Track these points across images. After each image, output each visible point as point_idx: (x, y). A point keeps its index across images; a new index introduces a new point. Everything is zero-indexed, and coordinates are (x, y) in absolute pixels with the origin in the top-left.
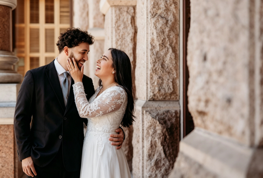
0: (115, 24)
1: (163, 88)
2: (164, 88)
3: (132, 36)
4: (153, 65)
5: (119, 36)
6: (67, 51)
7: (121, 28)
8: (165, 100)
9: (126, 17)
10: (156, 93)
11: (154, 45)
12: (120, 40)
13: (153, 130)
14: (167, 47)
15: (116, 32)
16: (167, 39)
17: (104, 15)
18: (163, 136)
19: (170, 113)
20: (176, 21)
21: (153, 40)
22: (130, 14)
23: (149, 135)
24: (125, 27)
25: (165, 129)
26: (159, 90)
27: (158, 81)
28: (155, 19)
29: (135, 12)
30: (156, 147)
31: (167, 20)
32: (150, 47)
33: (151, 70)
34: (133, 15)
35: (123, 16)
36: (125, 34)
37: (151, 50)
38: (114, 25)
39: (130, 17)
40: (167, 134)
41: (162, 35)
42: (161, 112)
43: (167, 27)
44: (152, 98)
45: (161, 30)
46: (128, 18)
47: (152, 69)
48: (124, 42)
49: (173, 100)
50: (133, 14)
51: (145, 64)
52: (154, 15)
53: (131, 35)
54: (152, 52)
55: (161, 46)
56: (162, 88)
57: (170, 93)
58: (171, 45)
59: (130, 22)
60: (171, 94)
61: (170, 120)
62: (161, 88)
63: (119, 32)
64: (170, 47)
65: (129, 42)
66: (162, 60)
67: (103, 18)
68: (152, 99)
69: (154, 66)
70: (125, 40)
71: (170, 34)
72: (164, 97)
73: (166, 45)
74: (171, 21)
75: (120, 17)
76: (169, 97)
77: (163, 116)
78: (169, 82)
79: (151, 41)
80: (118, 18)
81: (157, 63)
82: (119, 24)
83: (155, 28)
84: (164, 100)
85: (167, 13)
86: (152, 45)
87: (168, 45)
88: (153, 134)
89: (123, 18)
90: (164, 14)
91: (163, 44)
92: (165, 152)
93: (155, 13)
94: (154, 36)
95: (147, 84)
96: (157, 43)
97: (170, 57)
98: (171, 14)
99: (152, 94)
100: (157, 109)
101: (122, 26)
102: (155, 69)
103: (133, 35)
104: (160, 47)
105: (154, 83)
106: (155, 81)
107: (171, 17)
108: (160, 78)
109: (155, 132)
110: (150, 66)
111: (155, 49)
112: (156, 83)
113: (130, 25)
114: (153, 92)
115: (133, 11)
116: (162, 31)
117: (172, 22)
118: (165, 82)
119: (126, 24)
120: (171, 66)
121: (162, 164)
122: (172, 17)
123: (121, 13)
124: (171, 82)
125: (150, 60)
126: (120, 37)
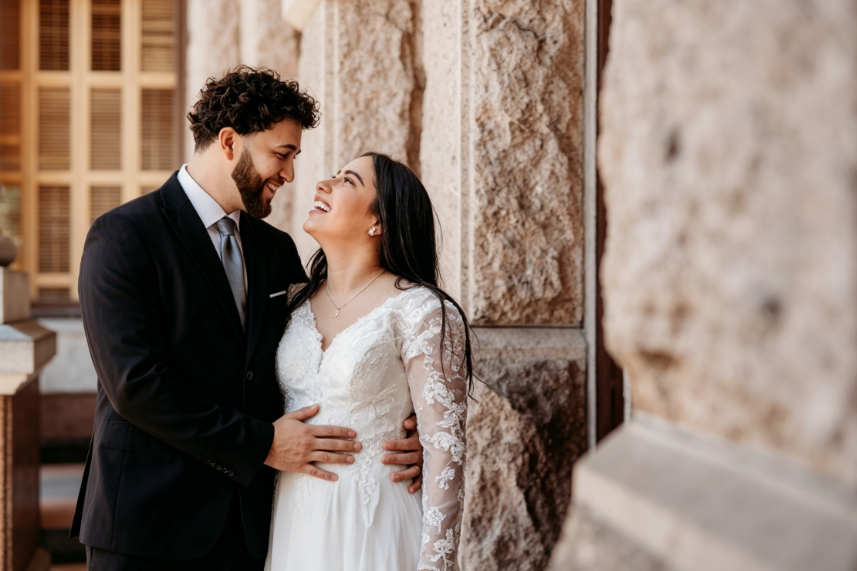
0: (342, 63)
1: (523, 280)
2: (527, 282)
3: (403, 104)
4: (485, 202)
5: (357, 104)
6: (229, 143)
7: (363, 76)
8: (530, 324)
9: (382, 36)
10: (499, 301)
11: (490, 125)
12: (358, 119)
13: (487, 433)
14: (542, 134)
15: (345, 90)
16: (540, 108)
17: (298, 36)
18: (527, 456)
19: (549, 370)
20: (574, 42)
21: (486, 109)
22: (396, 26)
23: (476, 448)
24: (380, 73)
25: (533, 430)
26: (511, 290)
27: (505, 256)
28: (496, 35)
29: (415, 18)
30: (498, 492)
31: (541, 38)
32: (475, 135)
33: (481, 218)
34: (407, 28)
35: (373, 30)
36: (378, 97)
37: (482, 144)
38: (337, 67)
39: (397, 36)
40: (539, 447)
41: (523, 92)
42: (516, 367)
43: (540, 62)
44: (483, 317)
45: (520, 74)
46: (388, 40)
47: (484, 214)
48: (373, 122)
49: (559, 324)
50: (410, 25)
51: (458, 195)
52: (490, 21)
53: (401, 98)
54: (484, 153)
55: (517, 133)
56: (519, 281)
57: (549, 300)
58: (553, 126)
59: (396, 53)
60: (553, 304)
61: (552, 394)
62: (516, 281)
63: (354, 91)
64: (552, 135)
65: (391, 126)
66: (520, 182)
67: (292, 44)
68: (482, 322)
69: (491, 202)
70: (379, 116)
71: (551, 87)
72: (529, 311)
73: (536, 128)
74: (555, 42)
75: (359, 38)
76: (546, 315)
77: (524, 383)
78: (548, 259)
79: (481, 110)
80: (353, 38)
81: (503, 194)
82: (357, 61)
83: (494, 66)
84: (526, 325)
85: (539, 12)
86: (482, 126)
87: (543, 127)
88: (489, 446)
89: (371, 38)
90: (531, 17)
91: (524, 121)
92: (531, 510)
93: (495, 15)
94: (491, 94)
95: (465, 267)
96: (502, 120)
97: (553, 173)
98: (558, 18)
99: (482, 304)
100: (504, 356)
101: (369, 69)
102: (496, 214)
103: (408, 99)
104: (513, 132)
105: (490, 264)
106: (493, 259)
107: (554, 29)
108: (512, 243)
109: (496, 438)
110: (475, 204)
111: (496, 141)
112: (496, 265)
113: (398, 65)
114: (487, 299)
115: (407, 14)
116: (522, 77)
117: (558, 46)
118: (532, 258)
119: (382, 62)
120: (555, 204)
121: (520, 552)
122: (561, 27)
123: (365, 22)
124: (553, 258)
125: (477, 182)
126: (362, 106)
